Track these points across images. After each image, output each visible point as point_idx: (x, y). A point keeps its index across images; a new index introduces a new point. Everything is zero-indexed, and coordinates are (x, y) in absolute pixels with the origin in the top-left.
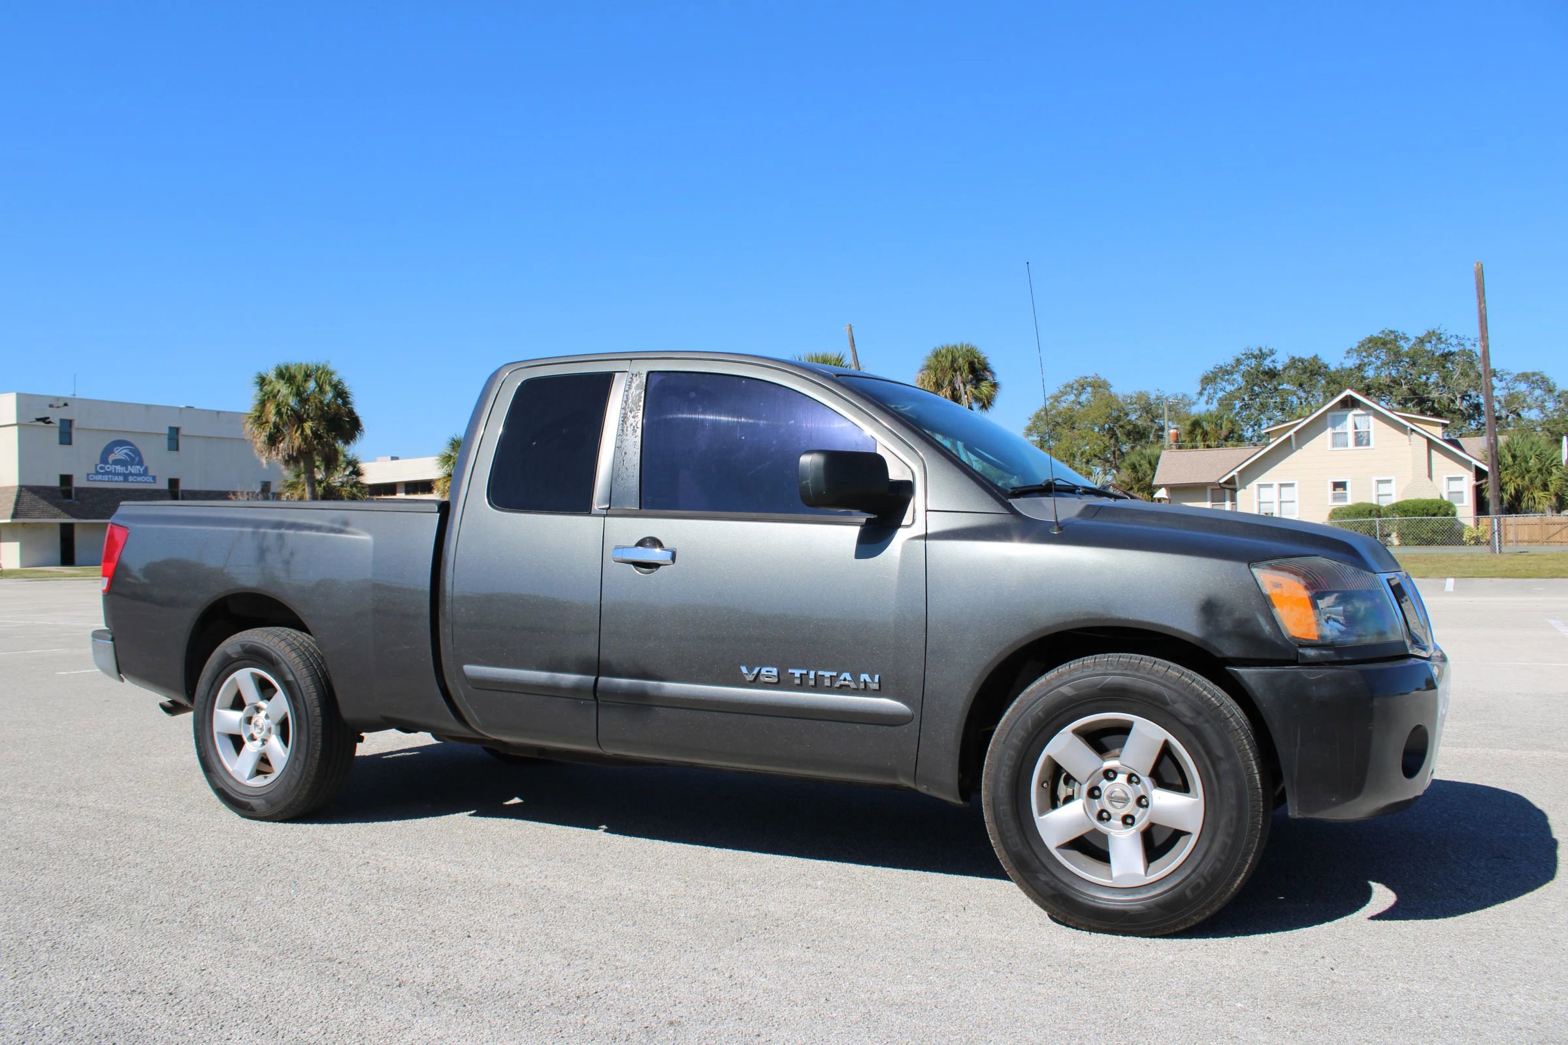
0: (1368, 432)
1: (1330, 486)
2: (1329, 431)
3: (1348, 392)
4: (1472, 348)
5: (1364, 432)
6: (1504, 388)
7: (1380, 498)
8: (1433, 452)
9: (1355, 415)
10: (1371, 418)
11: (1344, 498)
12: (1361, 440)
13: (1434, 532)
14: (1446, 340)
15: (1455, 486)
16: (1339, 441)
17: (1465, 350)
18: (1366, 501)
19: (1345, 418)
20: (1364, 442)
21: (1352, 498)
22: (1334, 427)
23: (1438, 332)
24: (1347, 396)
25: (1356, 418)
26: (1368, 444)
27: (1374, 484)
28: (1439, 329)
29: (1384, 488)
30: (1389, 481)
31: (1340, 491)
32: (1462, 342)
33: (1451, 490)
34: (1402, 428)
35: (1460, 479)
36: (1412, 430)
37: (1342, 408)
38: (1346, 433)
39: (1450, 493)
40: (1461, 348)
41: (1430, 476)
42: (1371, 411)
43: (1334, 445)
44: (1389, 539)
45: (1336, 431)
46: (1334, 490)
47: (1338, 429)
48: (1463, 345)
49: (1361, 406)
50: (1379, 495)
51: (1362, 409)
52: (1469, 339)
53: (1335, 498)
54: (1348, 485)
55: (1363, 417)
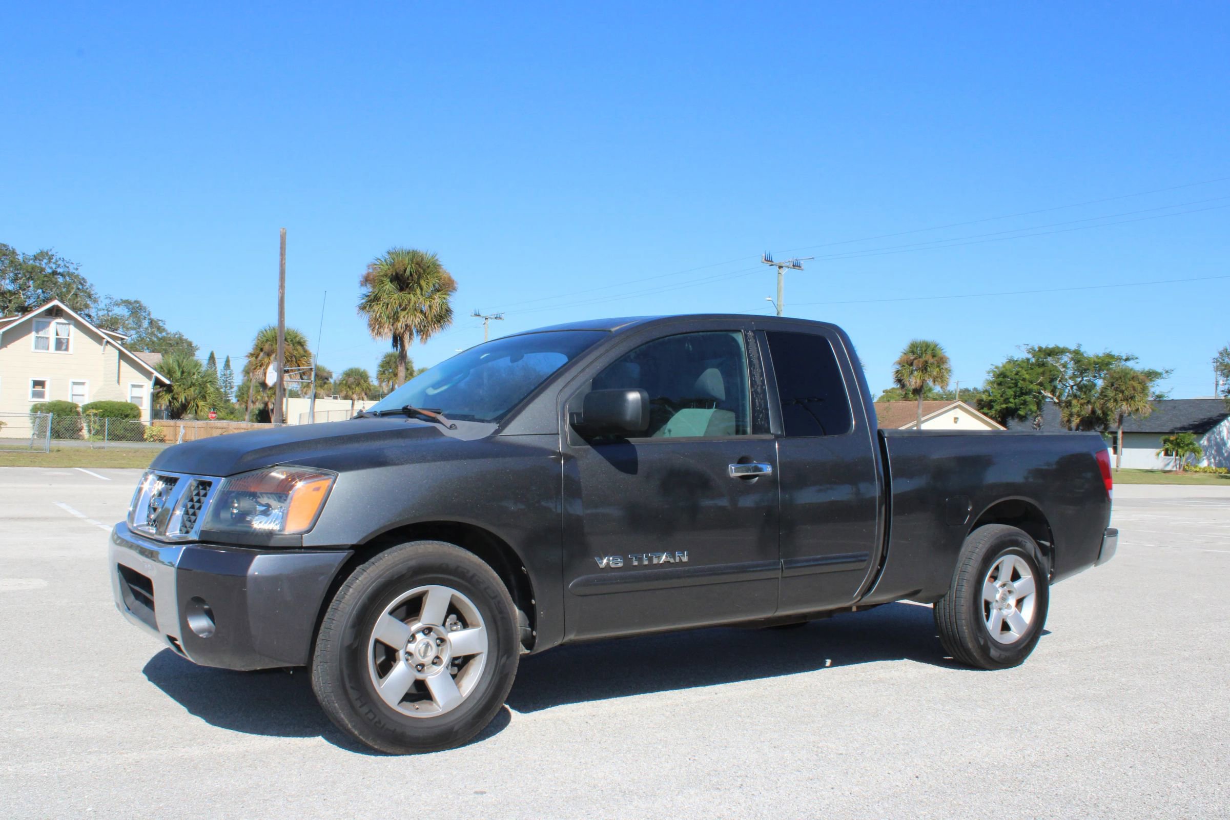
0: (68, 339)
1: (31, 384)
2: (33, 335)
3: (56, 302)
4: (74, 271)
5: (64, 339)
6: (103, 310)
7: (74, 397)
8: (122, 363)
9: (58, 323)
10: (72, 328)
11: (41, 395)
12: (61, 344)
13: (126, 430)
14: (57, 261)
15: (137, 392)
16: (42, 344)
17: (68, 272)
18: (63, 399)
19: (47, 325)
20: (64, 347)
21: (49, 397)
22: (37, 332)
23: (50, 253)
24: (54, 307)
25: (58, 325)
26: (67, 349)
27: (70, 384)
28: (51, 250)
29: (78, 390)
30: (83, 384)
31: (38, 389)
32: (67, 265)
33: (133, 395)
34: (99, 339)
35: (141, 386)
36: (108, 342)
37: (46, 315)
38: (47, 338)
39: (132, 397)
40: (66, 270)
41: (118, 382)
42: (72, 322)
43: (37, 347)
44: (80, 433)
45: (39, 336)
46: (34, 387)
47: (41, 334)
48: (68, 267)
49: (64, 314)
50: (73, 395)
51: (65, 319)
52: (72, 263)
53: (36, 394)
54: (47, 385)
55: (64, 326)
